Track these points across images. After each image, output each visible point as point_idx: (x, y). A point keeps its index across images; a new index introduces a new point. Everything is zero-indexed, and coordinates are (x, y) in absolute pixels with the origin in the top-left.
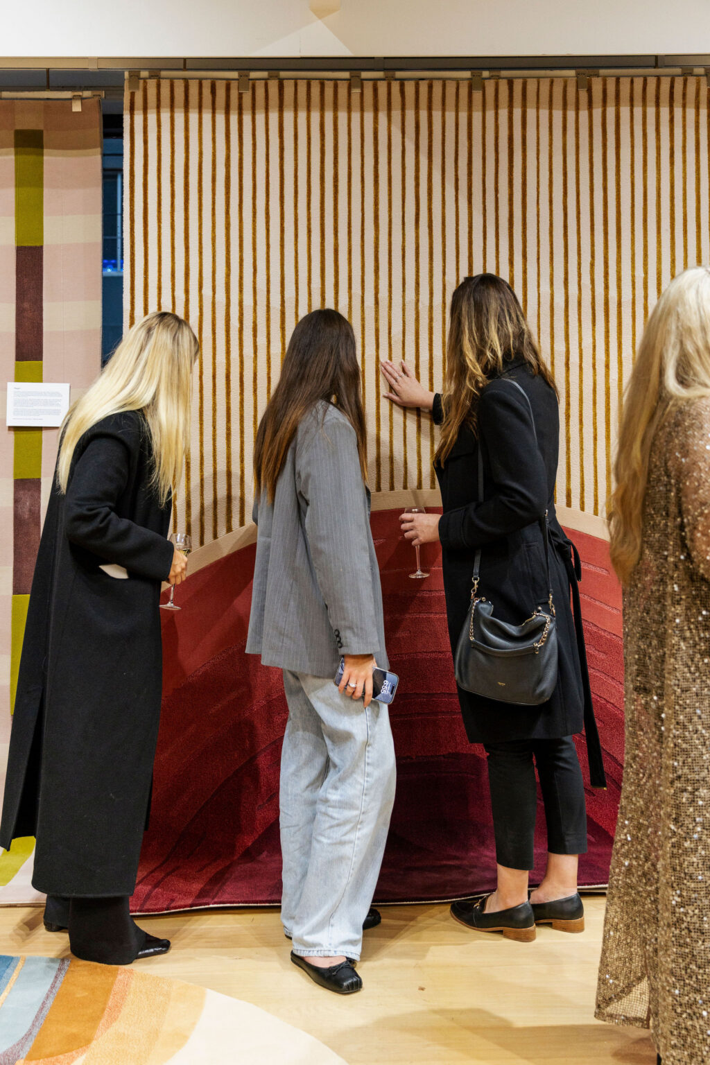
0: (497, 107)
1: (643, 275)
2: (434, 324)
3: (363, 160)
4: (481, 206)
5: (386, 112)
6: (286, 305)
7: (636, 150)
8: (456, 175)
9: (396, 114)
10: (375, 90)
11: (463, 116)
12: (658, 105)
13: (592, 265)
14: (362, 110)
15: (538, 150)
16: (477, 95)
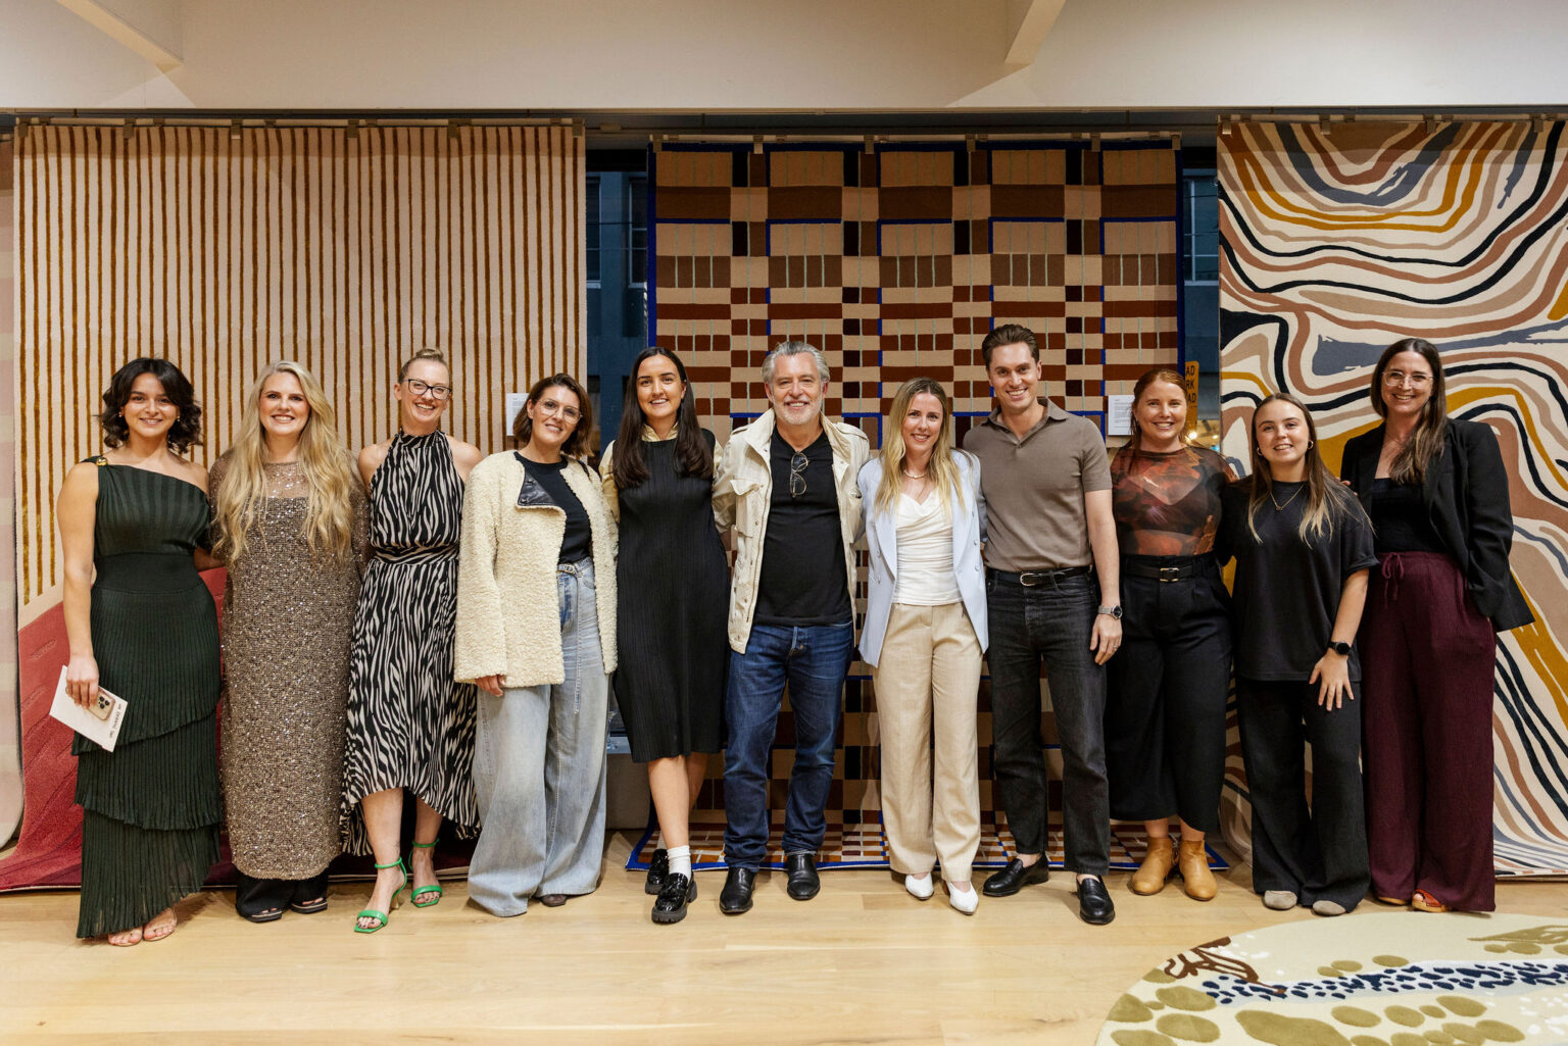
0: (370, 153)
1: (511, 313)
2: (313, 357)
3: (242, 203)
4: (357, 247)
5: (264, 158)
6: (169, 338)
7: (502, 195)
8: (334, 217)
9: (274, 159)
10: (254, 137)
11: (340, 161)
12: (524, 154)
13: (463, 303)
14: (242, 156)
15: (410, 195)
16: (353, 142)
